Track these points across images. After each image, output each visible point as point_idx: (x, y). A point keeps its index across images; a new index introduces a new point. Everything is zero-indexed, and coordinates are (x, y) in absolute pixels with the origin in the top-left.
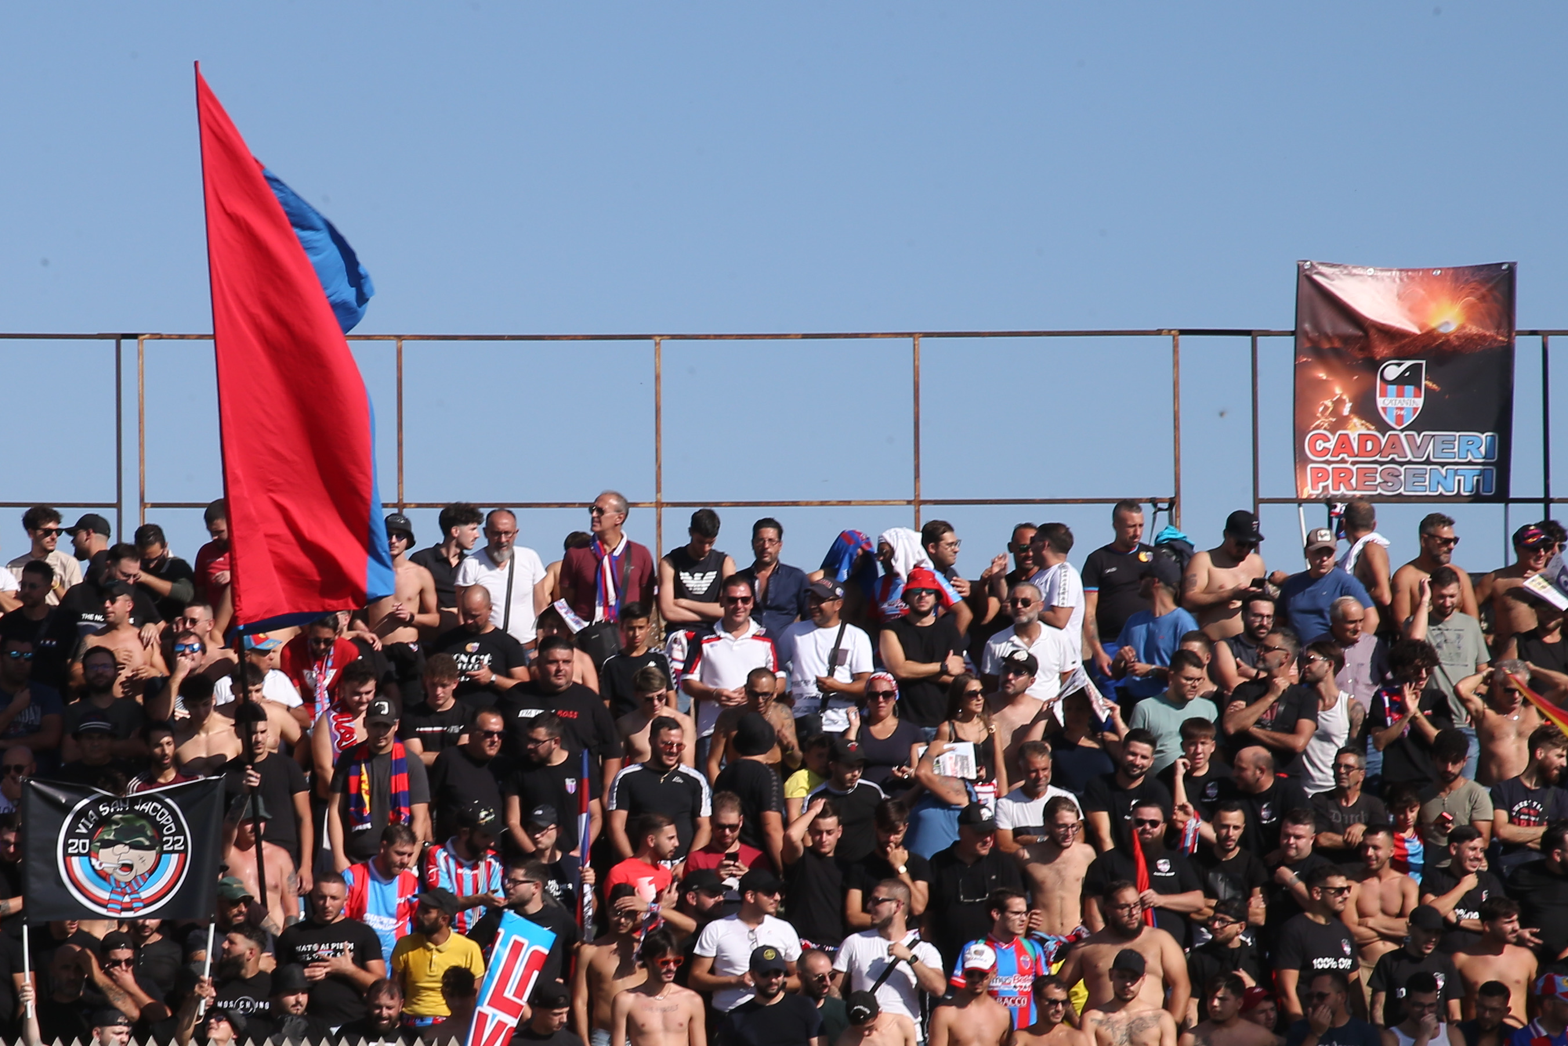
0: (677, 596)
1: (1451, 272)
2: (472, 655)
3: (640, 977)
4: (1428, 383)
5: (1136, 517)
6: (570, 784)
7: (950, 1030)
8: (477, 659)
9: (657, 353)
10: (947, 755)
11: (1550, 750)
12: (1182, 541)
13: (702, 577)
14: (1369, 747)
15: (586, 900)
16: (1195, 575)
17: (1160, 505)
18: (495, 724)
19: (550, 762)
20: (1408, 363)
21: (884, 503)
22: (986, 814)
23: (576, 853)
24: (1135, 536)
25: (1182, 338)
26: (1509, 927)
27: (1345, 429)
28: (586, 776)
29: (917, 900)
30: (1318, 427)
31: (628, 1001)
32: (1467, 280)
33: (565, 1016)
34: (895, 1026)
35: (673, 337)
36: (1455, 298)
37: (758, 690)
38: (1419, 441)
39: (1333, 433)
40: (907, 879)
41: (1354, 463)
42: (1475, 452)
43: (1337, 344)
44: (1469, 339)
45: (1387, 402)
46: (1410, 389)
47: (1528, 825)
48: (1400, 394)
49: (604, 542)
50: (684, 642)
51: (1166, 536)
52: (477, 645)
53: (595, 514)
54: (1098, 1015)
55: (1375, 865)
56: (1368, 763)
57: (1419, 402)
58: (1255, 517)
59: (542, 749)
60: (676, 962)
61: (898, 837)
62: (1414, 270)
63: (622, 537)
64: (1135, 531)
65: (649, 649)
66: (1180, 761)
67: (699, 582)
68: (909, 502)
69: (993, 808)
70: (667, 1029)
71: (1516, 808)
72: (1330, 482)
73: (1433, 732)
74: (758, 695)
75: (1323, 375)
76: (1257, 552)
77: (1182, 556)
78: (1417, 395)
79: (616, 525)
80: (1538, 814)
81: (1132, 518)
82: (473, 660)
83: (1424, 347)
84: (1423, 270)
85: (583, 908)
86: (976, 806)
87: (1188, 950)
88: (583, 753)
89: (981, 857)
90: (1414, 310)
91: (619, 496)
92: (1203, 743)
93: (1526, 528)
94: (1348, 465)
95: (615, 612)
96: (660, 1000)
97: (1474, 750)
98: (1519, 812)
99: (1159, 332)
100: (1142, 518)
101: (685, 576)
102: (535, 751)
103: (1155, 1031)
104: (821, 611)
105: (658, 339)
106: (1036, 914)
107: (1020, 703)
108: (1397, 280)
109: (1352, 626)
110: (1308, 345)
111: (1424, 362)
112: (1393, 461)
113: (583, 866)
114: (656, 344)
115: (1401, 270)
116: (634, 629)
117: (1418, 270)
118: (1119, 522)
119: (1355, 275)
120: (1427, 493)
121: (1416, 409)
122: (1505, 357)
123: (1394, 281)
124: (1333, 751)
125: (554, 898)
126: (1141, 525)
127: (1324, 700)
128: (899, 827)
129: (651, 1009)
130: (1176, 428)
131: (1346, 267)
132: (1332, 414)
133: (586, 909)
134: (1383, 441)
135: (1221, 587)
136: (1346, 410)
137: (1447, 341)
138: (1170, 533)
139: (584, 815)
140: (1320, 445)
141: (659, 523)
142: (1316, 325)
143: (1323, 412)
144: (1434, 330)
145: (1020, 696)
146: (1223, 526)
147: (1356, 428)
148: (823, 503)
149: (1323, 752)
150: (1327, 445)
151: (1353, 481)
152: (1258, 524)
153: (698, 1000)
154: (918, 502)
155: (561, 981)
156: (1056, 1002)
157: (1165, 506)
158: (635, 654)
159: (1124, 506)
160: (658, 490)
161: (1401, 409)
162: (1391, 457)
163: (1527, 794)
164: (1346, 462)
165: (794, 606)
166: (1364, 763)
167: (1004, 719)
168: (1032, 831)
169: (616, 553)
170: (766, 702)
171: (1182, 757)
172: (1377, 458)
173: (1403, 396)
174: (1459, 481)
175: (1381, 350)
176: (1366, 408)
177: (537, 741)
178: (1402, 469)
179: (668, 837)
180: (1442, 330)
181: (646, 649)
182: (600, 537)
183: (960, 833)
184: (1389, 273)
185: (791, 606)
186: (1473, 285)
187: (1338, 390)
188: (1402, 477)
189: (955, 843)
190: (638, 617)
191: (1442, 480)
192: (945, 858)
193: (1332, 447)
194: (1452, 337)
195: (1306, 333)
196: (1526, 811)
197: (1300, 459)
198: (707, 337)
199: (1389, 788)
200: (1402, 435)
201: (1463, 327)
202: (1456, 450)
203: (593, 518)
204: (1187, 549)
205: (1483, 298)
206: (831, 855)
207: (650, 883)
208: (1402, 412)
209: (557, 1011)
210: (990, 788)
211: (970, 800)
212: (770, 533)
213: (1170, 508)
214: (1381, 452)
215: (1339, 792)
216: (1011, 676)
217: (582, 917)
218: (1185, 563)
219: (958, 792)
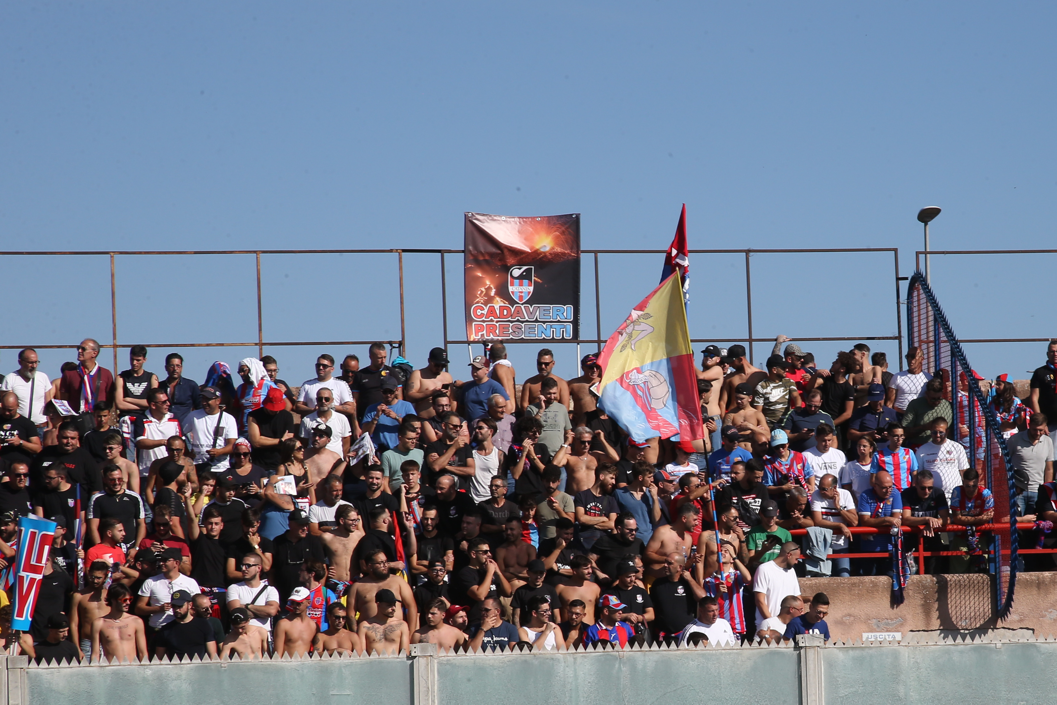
0: (124, 397)
1: (546, 218)
2: (7, 431)
3: (107, 610)
4: (535, 278)
5: (383, 353)
6: (71, 502)
7: (286, 634)
8: (10, 433)
9: (112, 262)
10: (280, 482)
11: (607, 475)
12: (406, 364)
13: (139, 386)
14: (509, 475)
15: (79, 567)
16: (413, 383)
17: (394, 345)
18: (22, 469)
19: (59, 489)
20: (525, 268)
21: (242, 344)
22: (303, 514)
23: (74, 542)
24: (382, 363)
25: (404, 254)
26: (586, 571)
27: (492, 303)
28: (78, 498)
29: (265, 564)
30: (478, 302)
31: (99, 624)
32: (555, 223)
33: (66, 632)
34: (257, 633)
35: (121, 253)
36: (548, 233)
37: (174, 447)
38: (531, 310)
39: (486, 306)
40: (259, 551)
41: (497, 322)
42: (561, 315)
43: (487, 258)
44: (557, 255)
45: (514, 289)
46: (526, 282)
47: (595, 516)
48: (521, 285)
49: (85, 367)
50: (129, 422)
51: (398, 362)
52: (9, 425)
53: (80, 351)
54: (365, 624)
55: (512, 539)
56: (509, 484)
57: (531, 289)
58: (445, 351)
59: (54, 482)
60: (130, 600)
61: (255, 529)
62: (526, 218)
63: (96, 364)
64: (382, 360)
65: (110, 427)
66: (403, 486)
67: (137, 389)
68: (256, 344)
69: (307, 512)
70: (122, 638)
71: (589, 506)
72: (485, 332)
73: (542, 466)
74: (174, 450)
75: (480, 274)
76: (447, 371)
77: (407, 373)
78: (530, 285)
79: (92, 357)
80: (600, 510)
81: (380, 353)
82: (8, 434)
83: (533, 259)
84: (531, 218)
85: (78, 571)
86: (298, 511)
87: (414, 587)
88: (76, 485)
89: (301, 539)
90: (527, 239)
91: (94, 342)
92: (412, 474)
93: (587, 357)
94: (494, 323)
95: (91, 407)
96: (118, 622)
97: (564, 476)
98: (590, 508)
99: (391, 251)
100: (385, 353)
101: (129, 385)
102: (50, 483)
103: (398, 632)
104: (209, 405)
105: (112, 254)
106: (332, 569)
107: (323, 453)
108: (518, 223)
109: (500, 410)
110: (471, 258)
111: (533, 267)
112: (518, 321)
113: (77, 549)
114: (111, 257)
115: (519, 218)
116: (101, 417)
117: (529, 218)
118: (373, 355)
119: (495, 220)
120: (537, 338)
121: (529, 292)
122: (576, 264)
123: (516, 224)
124: (490, 476)
125: (60, 567)
126: (385, 357)
127: (486, 451)
128: (254, 523)
129: (112, 628)
130: (402, 303)
131: (490, 216)
132: (485, 295)
133: (79, 573)
134: (513, 310)
135: (427, 389)
136: (492, 293)
137: (545, 256)
138: (399, 360)
139: (78, 520)
140: (479, 312)
141: (115, 357)
142: (476, 247)
143: (480, 295)
144: (538, 250)
145: (322, 450)
146: (428, 356)
147: (498, 303)
148: (208, 345)
149: (484, 477)
150: (483, 312)
151: (497, 331)
152: (447, 355)
153: (140, 621)
154: (261, 344)
155: (63, 613)
156: (339, 618)
157: (397, 345)
158: (102, 430)
159: (376, 346)
160: (114, 338)
161: (522, 292)
162: (517, 318)
163: (595, 499)
164: (493, 321)
165: (190, 401)
166: (506, 483)
167: (313, 461)
168: (329, 524)
169: (92, 374)
170: (178, 455)
171: (403, 483)
172: (510, 319)
173: (522, 286)
174: (553, 331)
175: (511, 260)
176: (503, 292)
177: (51, 478)
178: (523, 325)
179: (119, 531)
180: (542, 250)
181: (108, 427)
182: (83, 364)
183: (289, 525)
184: (513, 219)
185: (188, 402)
186: (558, 226)
187: (488, 282)
188: (523, 329)
189: (287, 531)
190: (103, 410)
191: (544, 331)
192: (281, 540)
193: (485, 313)
194: (547, 254)
195: (470, 251)
196: (594, 508)
197: (469, 319)
198: (140, 253)
199: (520, 496)
200: (522, 307)
201: (553, 248)
202: (551, 315)
203: (79, 353)
204: (409, 368)
205: (563, 233)
206: (217, 538)
207: (110, 557)
208: (522, 294)
209: (62, 630)
210: (306, 500)
211: (295, 507)
212: (176, 361)
213: (399, 347)
214: (511, 316)
215: (494, 500)
216: (317, 438)
217: (78, 577)
218: (408, 376)
219: (288, 503)
